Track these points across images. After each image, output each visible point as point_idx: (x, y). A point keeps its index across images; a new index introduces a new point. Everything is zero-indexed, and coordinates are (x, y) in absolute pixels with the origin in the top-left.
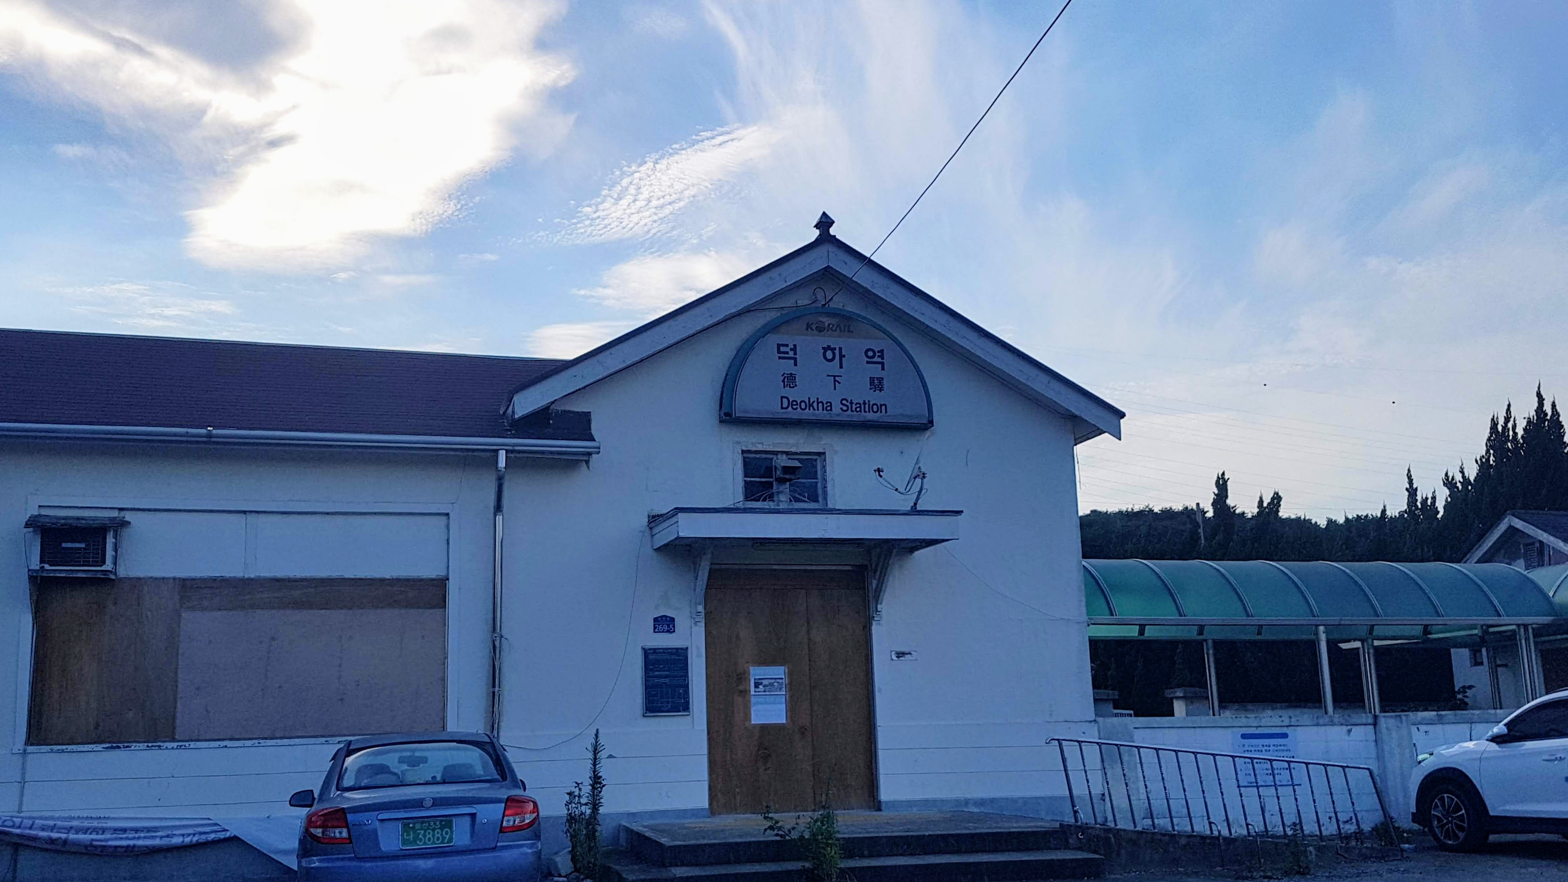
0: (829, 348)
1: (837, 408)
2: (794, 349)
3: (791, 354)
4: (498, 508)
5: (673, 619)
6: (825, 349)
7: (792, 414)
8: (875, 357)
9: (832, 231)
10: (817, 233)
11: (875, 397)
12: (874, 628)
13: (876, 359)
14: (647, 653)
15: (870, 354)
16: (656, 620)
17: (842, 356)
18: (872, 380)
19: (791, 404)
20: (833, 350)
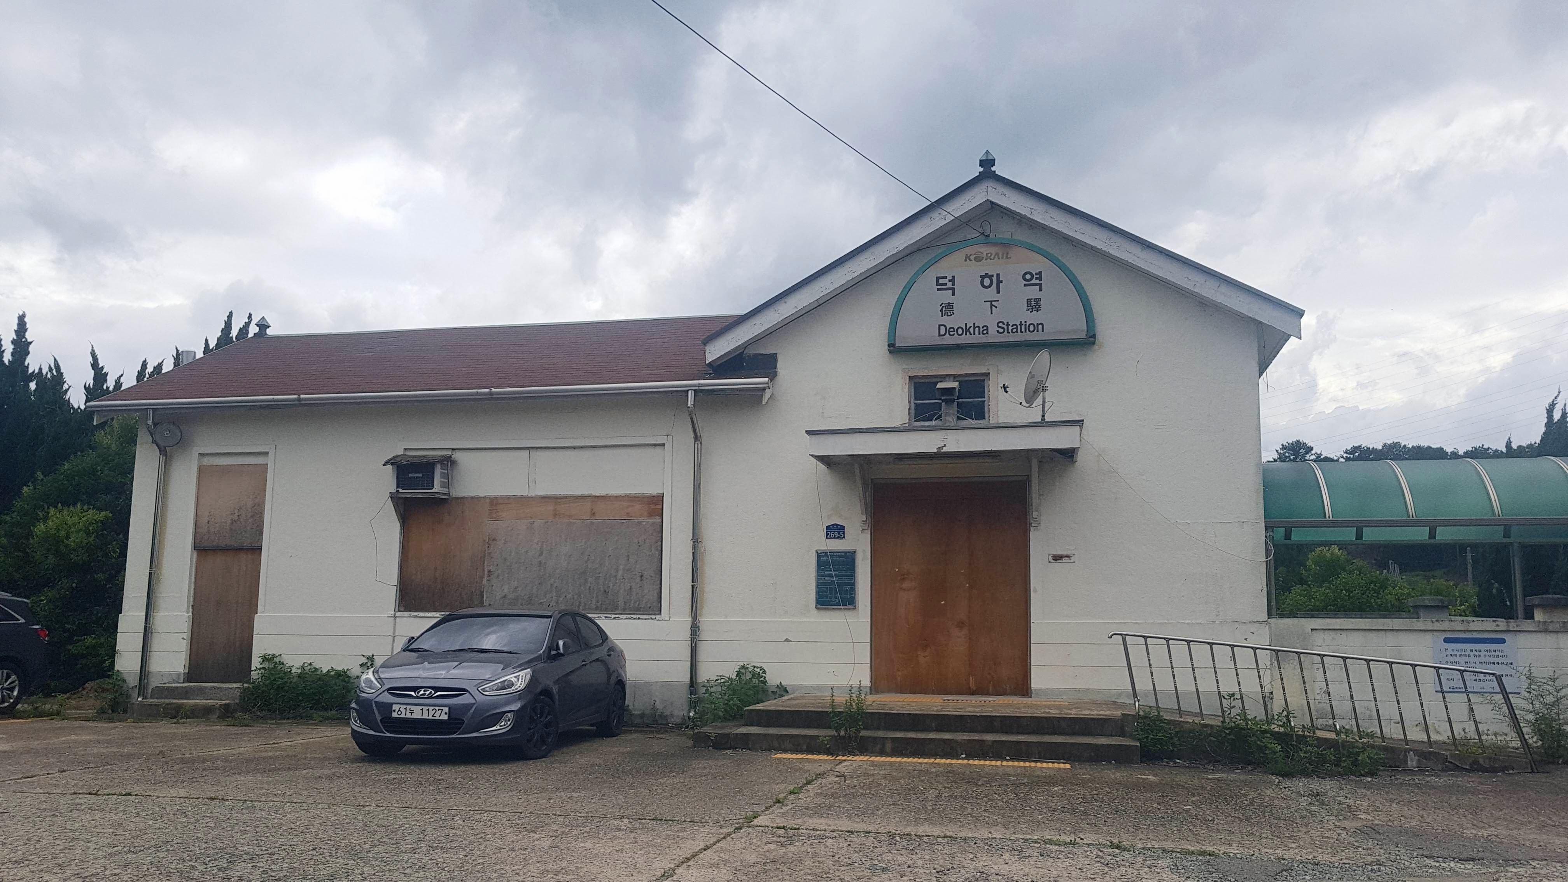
0: (987, 275)
1: (993, 330)
2: (953, 280)
3: (950, 285)
4: (697, 438)
5: (843, 527)
6: (983, 278)
7: (948, 340)
8: (1032, 279)
9: (994, 168)
10: (980, 168)
11: (1033, 318)
12: (1033, 534)
13: (1034, 281)
14: (819, 555)
15: (1028, 277)
16: (828, 528)
17: (999, 282)
18: (1029, 301)
19: (950, 331)
20: (991, 277)
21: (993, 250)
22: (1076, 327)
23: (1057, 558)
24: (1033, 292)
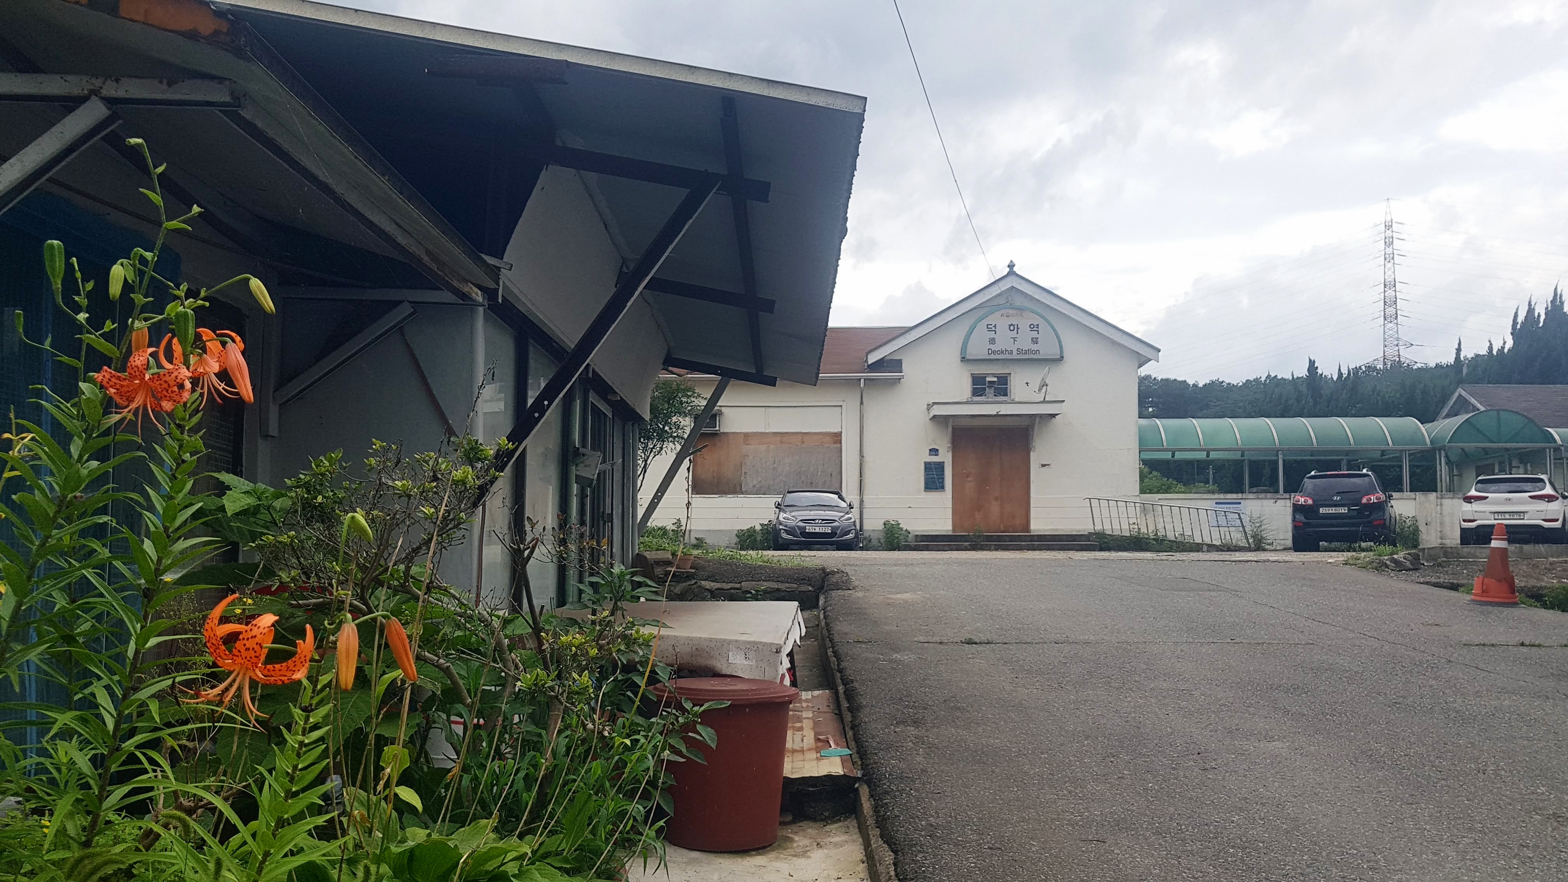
0: (1012, 325)
1: (1015, 352)
2: (995, 326)
3: (993, 329)
4: (862, 403)
5: (937, 450)
6: (1010, 326)
7: (992, 357)
8: (1034, 328)
9: (1015, 269)
10: (1008, 269)
11: (1034, 347)
12: (1032, 454)
13: (1035, 329)
14: (926, 463)
15: (1032, 326)
16: (930, 450)
17: (1018, 328)
18: (1033, 338)
19: (994, 352)
20: (1014, 325)
21: (1014, 312)
22: (1054, 352)
23: (1043, 466)
24: (1034, 334)
